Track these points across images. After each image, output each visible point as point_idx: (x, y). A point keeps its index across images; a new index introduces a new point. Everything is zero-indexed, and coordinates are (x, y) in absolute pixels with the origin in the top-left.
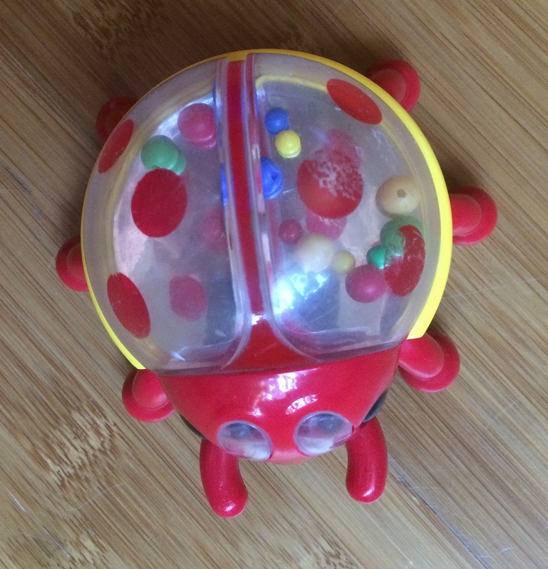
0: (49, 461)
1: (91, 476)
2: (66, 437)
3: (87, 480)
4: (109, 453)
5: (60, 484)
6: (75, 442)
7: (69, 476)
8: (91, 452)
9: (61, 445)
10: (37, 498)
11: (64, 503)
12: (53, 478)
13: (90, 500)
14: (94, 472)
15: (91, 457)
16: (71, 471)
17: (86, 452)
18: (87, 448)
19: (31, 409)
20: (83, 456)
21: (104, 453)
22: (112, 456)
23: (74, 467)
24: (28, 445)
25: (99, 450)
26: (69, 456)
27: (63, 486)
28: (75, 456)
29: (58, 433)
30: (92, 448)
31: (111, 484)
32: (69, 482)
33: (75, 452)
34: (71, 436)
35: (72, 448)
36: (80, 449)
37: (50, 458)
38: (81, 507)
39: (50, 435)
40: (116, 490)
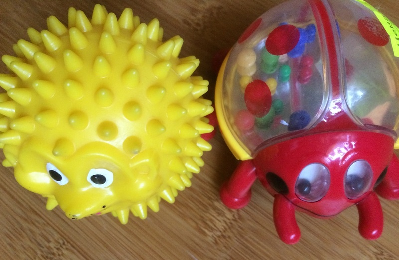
0: (206, 231)
1: (231, 234)
2: (213, 216)
3: (229, 237)
4: (238, 220)
5: (214, 241)
6: (218, 218)
7: (219, 237)
8: (228, 221)
9: (212, 221)
10: (203, 251)
11: (219, 252)
12: (210, 239)
13: (233, 248)
14: (232, 232)
15: (229, 224)
16: (219, 233)
17: (225, 222)
18: (226, 219)
19: (191, 204)
20: (225, 225)
21: (235, 220)
22: (240, 222)
23: (221, 231)
24: (193, 224)
25: (233, 219)
26: (217, 226)
27: (217, 243)
28: (220, 225)
29: (208, 215)
30: (229, 219)
31: (243, 237)
32: (219, 240)
33: (220, 223)
34: (216, 215)
35: (217, 221)
36: (222, 221)
37: (206, 228)
38: (228, 252)
39: (204, 216)
40: (246, 240)
